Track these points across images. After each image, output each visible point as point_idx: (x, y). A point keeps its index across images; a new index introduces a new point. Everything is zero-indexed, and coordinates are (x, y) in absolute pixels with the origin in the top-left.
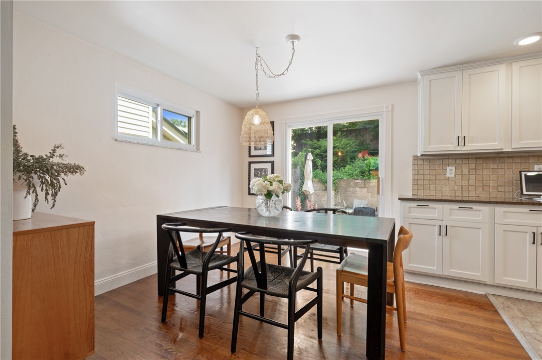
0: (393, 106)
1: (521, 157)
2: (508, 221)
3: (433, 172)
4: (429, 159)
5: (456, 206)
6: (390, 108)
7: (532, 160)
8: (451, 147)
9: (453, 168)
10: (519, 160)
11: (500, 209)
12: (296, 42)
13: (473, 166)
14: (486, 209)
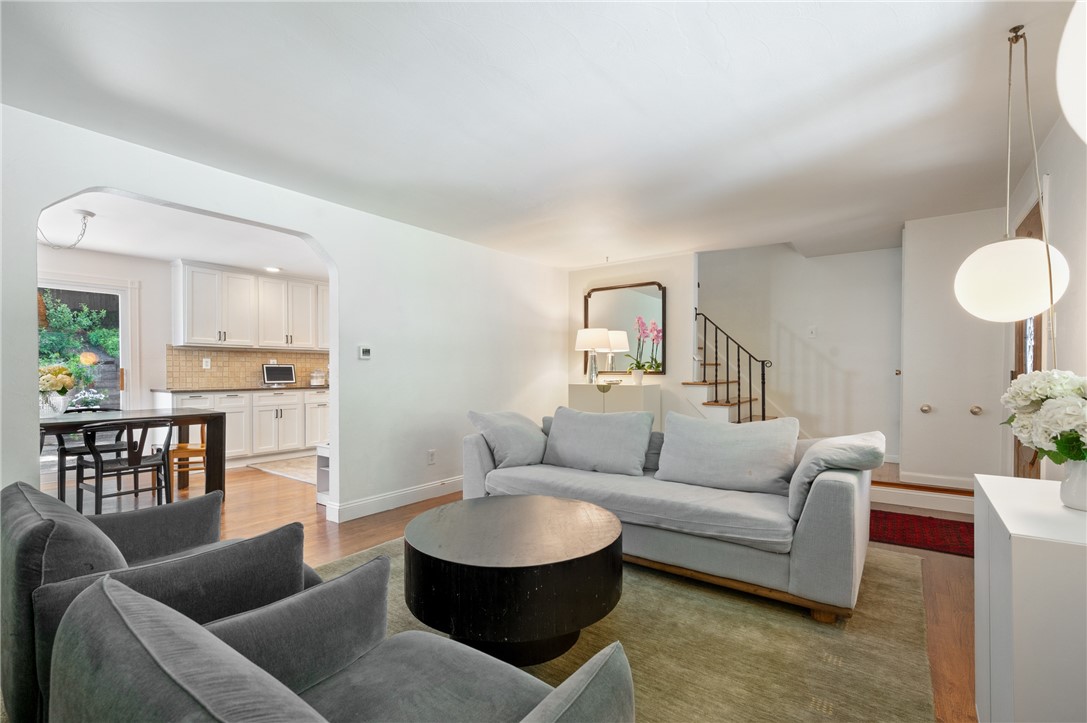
0: (140, 282)
1: (261, 352)
2: (262, 403)
3: (189, 364)
4: (186, 350)
5: (225, 395)
6: (137, 285)
7: (269, 355)
8: (212, 340)
9: (209, 360)
10: (260, 355)
11: (256, 395)
12: (89, 218)
13: (226, 359)
14: (246, 395)
